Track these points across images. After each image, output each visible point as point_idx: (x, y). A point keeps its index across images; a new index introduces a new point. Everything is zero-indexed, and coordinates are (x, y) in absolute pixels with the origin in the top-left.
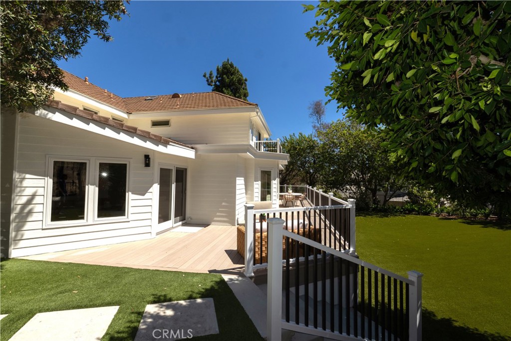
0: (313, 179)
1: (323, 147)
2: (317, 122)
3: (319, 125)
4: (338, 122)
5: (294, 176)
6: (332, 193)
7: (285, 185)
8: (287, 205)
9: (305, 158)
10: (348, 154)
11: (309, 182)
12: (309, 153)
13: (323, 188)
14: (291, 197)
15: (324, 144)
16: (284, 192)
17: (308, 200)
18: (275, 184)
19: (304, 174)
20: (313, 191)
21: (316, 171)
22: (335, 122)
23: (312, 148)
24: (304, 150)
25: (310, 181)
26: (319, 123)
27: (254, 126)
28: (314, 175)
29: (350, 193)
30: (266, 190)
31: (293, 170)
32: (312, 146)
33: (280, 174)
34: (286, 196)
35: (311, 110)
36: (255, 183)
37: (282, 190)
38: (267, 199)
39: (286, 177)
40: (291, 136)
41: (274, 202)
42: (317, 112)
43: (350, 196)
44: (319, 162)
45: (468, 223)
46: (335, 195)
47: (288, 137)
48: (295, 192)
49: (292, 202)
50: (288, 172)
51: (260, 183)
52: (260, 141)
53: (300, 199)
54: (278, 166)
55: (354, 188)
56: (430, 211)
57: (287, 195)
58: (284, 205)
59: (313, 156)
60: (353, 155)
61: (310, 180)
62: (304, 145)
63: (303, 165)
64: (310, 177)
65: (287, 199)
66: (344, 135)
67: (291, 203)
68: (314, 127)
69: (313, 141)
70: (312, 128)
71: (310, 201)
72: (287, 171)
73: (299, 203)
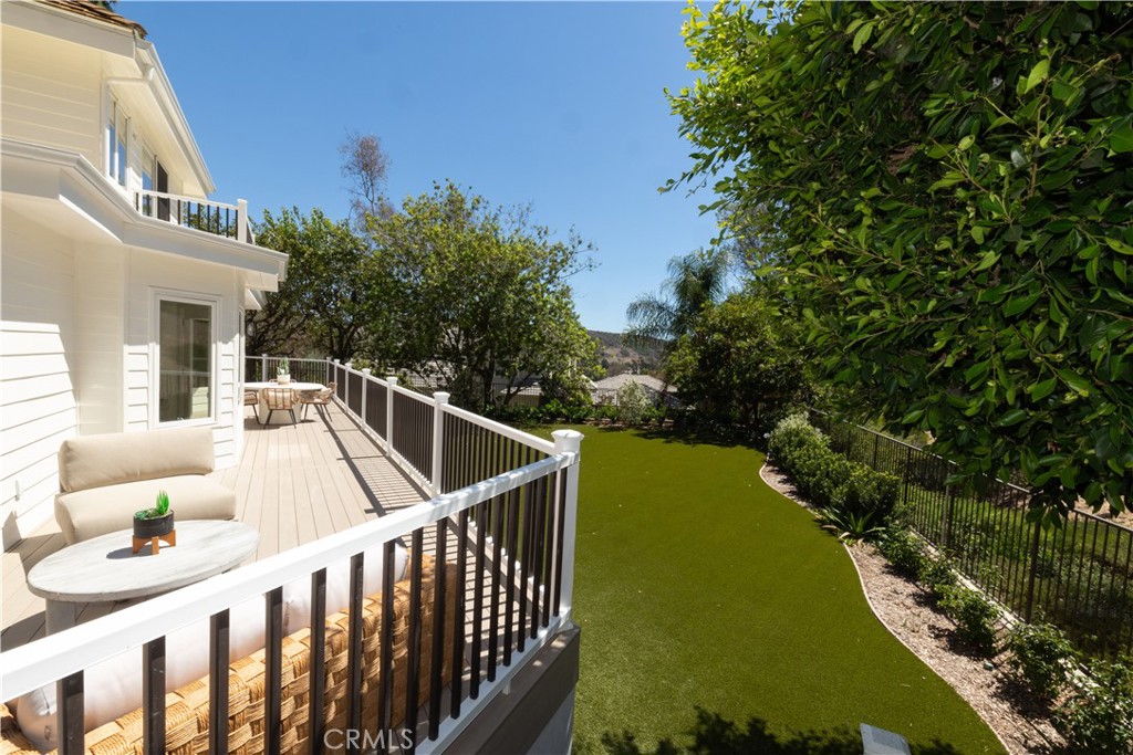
0: (348, 343)
1: (381, 260)
2: (362, 191)
3: (368, 204)
4: (422, 202)
5: (293, 330)
6: (396, 379)
7: (264, 357)
8: (271, 422)
9: (329, 283)
10: (443, 286)
11: (336, 348)
12: (339, 271)
13: (373, 366)
14: (287, 395)
15: (385, 253)
16: (260, 381)
17: (339, 400)
18: (228, 355)
19: (326, 329)
20: (344, 371)
21: (360, 320)
22: (415, 199)
23: (350, 257)
24: (325, 260)
25: (340, 347)
26: (370, 197)
27: (133, 128)
28: (353, 333)
29: (438, 379)
30: (192, 373)
31: (287, 315)
32: (351, 253)
33: (248, 322)
34: (271, 394)
35: (349, 158)
36: (127, 349)
37: (252, 373)
38: (195, 409)
39: (266, 331)
40: (285, 213)
41: (224, 420)
42: (366, 167)
43: (440, 386)
44: (368, 298)
45: (645, 436)
46: (402, 382)
47: (277, 216)
48: (300, 381)
49: (291, 411)
50: (273, 320)
51: (155, 350)
52: (163, 195)
53: (317, 400)
54: (242, 293)
55: (448, 369)
56: (586, 415)
57: (275, 391)
58: (263, 421)
59: (353, 282)
60: (455, 290)
61: (340, 343)
62: (327, 246)
63: (319, 304)
64: (341, 337)
65: (272, 402)
66: (437, 235)
67: (286, 416)
68: (357, 205)
69: (353, 241)
70: (349, 205)
71: (345, 406)
72: (270, 316)
73: (312, 412)
